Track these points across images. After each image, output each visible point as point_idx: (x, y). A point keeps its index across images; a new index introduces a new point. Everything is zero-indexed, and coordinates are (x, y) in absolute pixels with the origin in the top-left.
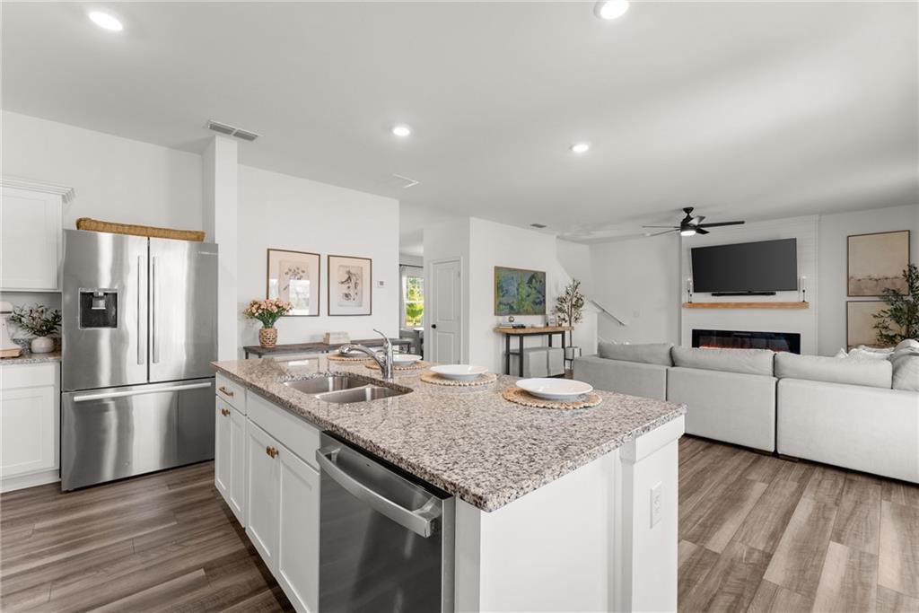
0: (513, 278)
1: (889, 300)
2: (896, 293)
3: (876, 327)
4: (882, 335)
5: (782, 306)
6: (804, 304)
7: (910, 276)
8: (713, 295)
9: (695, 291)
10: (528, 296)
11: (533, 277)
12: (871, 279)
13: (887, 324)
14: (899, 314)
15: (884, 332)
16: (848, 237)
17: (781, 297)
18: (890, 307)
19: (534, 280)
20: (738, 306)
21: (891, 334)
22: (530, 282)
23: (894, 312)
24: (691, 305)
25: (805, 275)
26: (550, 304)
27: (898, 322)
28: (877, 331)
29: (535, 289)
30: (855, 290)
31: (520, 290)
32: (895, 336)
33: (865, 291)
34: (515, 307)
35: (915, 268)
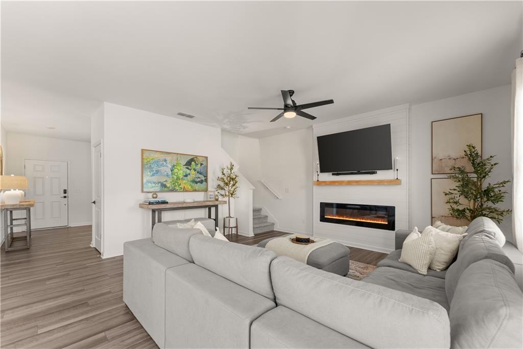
0: (165, 161)
1: (457, 178)
2: (462, 172)
3: (448, 202)
4: (453, 209)
5: (380, 183)
6: (397, 182)
7: (471, 155)
8: (333, 174)
9: (321, 172)
10: (186, 176)
11: (192, 160)
12: (450, 159)
13: (457, 199)
14: (466, 190)
15: (455, 207)
16: (432, 122)
17: (381, 175)
18: (458, 184)
19: (193, 163)
20: (349, 183)
21: (461, 208)
22: (189, 164)
23: (461, 189)
24: (319, 183)
25: (399, 155)
26: (212, 183)
27: (466, 197)
28: (448, 206)
29: (195, 170)
30: (437, 169)
31: (176, 170)
32: (464, 210)
33: (446, 168)
34: (168, 185)
35: (474, 148)
